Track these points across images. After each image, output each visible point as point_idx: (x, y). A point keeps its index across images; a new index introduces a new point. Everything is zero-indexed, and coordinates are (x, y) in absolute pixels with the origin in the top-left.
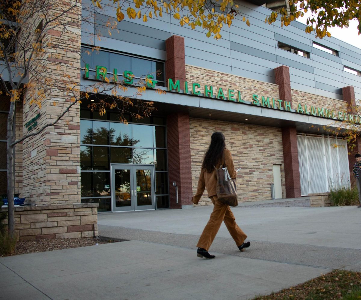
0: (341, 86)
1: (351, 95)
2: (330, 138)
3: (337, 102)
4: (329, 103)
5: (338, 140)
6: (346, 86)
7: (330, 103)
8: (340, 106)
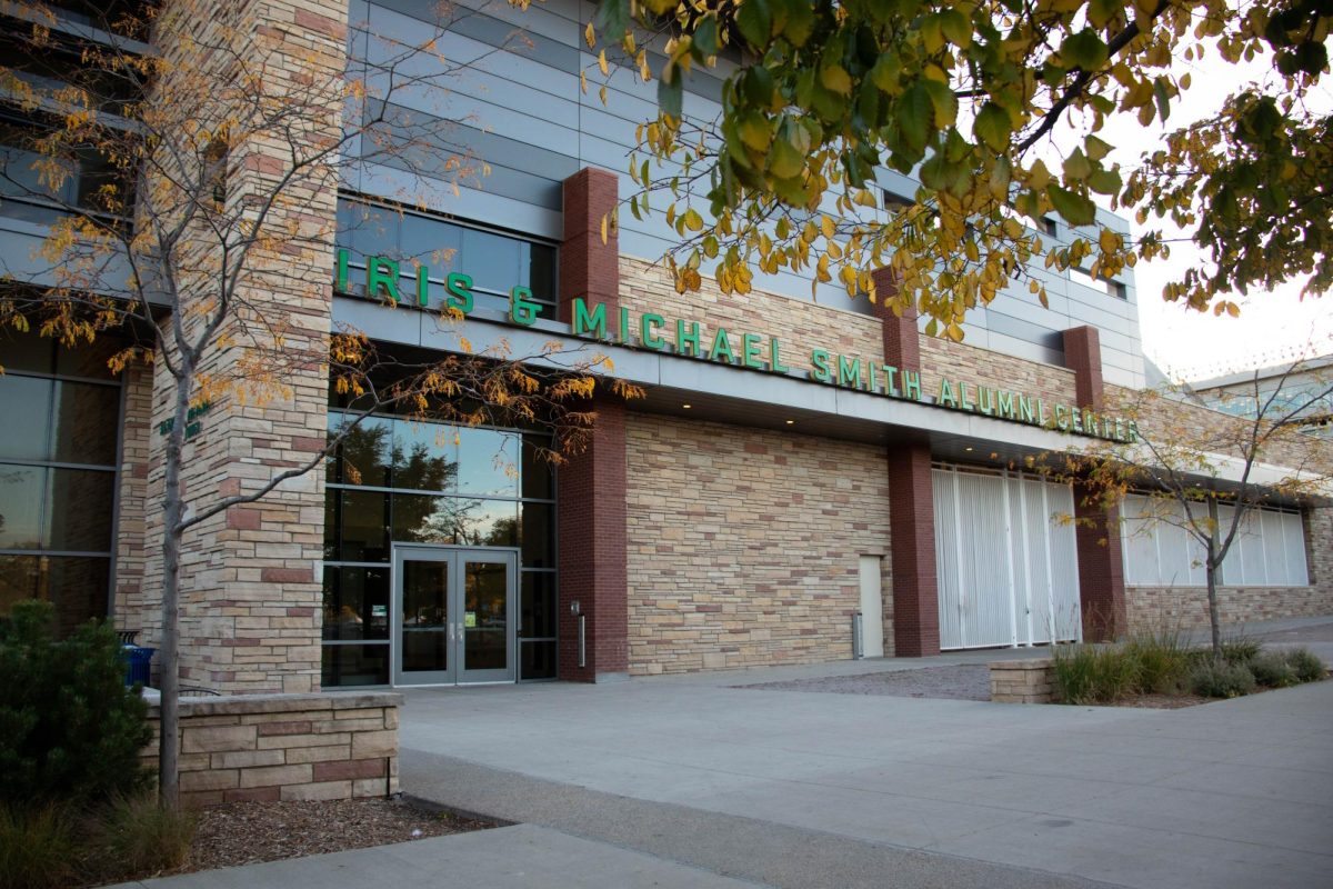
0: (1062, 325)
1: (1091, 352)
2: (1026, 477)
3: (1048, 372)
4: (1024, 375)
5: (1048, 486)
6: (1075, 324)
7: (1029, 374)
8: (1058, 383)
